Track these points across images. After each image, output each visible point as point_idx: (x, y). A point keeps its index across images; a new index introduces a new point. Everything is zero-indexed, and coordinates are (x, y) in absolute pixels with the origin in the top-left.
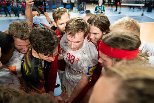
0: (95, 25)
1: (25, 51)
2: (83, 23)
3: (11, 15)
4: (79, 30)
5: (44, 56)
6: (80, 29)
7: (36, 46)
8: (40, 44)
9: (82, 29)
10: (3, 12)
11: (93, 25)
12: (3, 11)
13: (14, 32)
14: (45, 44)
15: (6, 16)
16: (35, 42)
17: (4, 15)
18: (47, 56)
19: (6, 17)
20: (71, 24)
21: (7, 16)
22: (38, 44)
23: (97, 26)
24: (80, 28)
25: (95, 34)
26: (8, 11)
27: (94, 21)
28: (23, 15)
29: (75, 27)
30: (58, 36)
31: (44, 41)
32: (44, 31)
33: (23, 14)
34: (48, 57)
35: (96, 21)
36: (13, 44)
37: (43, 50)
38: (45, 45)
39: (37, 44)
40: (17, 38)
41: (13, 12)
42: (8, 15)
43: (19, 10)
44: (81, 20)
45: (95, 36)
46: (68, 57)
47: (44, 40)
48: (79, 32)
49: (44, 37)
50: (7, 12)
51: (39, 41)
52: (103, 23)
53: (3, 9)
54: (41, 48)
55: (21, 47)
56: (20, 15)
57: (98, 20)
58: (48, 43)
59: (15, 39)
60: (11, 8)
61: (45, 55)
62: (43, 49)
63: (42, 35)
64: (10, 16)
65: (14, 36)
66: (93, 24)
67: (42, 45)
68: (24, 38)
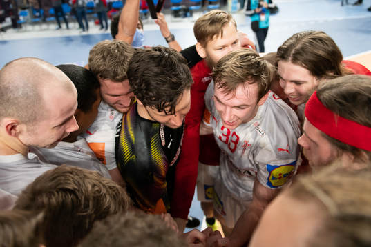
0: (295, 60)
1: (125, 107)
2: (258, 63)
3: (71, 25)
4: (247, 79)
5: (156, 111)
6: (249, 77)
7: (140, 90)
8: (148, 84)
9: (253, 76)
10: (52, 18)
11: (290, 62)
12: (52, 15)
13: (99, 66)
14: (158, 84)
15: (57, 26)
16: (138, 81)
17: (54, 26)
18: (163, 113)
19: (58, 29)
20: (229, 63)
21: (60, 27)
22: (143, 85)
23: (299, 62)
24: (248, 74)
25: (298, 83)
26: (63, 15)
27: (293, 52)
28: (97, 23)
29: (238, 72)
30: (205, 78)
31: (157, 79)
32: (159, 56)
33: (97, 20)
34: (166, 114)
35: (298, 50)
36: (98, 90)
37: (154, 99)
38: (158, 86)
39: (141, 85)
40: (105, 78)
41: (74, 17)
42: (64, 26)
43: (90, 11)
44: (252, 57)
45: (296, 90)
46: (223, 135)
47: (156, 75)
48: (247, 83)
49: (156, 70)
50: (61, 19)
51: (146, 77)
52: (318, 55)
53: (52, 11)
54: (151, 94)
55: (116, 98)
56: (91, 24)
57: (302, 48)
58: (164, 83)
59: (101, 80)
60: (70, 8)
61: (159, 111)
62: (154, 96)
63: (154, 65)
64: (68, 28)
65: (99, 75)
66: (290, 58)
67: (152, 87)
68: (118, 77)
